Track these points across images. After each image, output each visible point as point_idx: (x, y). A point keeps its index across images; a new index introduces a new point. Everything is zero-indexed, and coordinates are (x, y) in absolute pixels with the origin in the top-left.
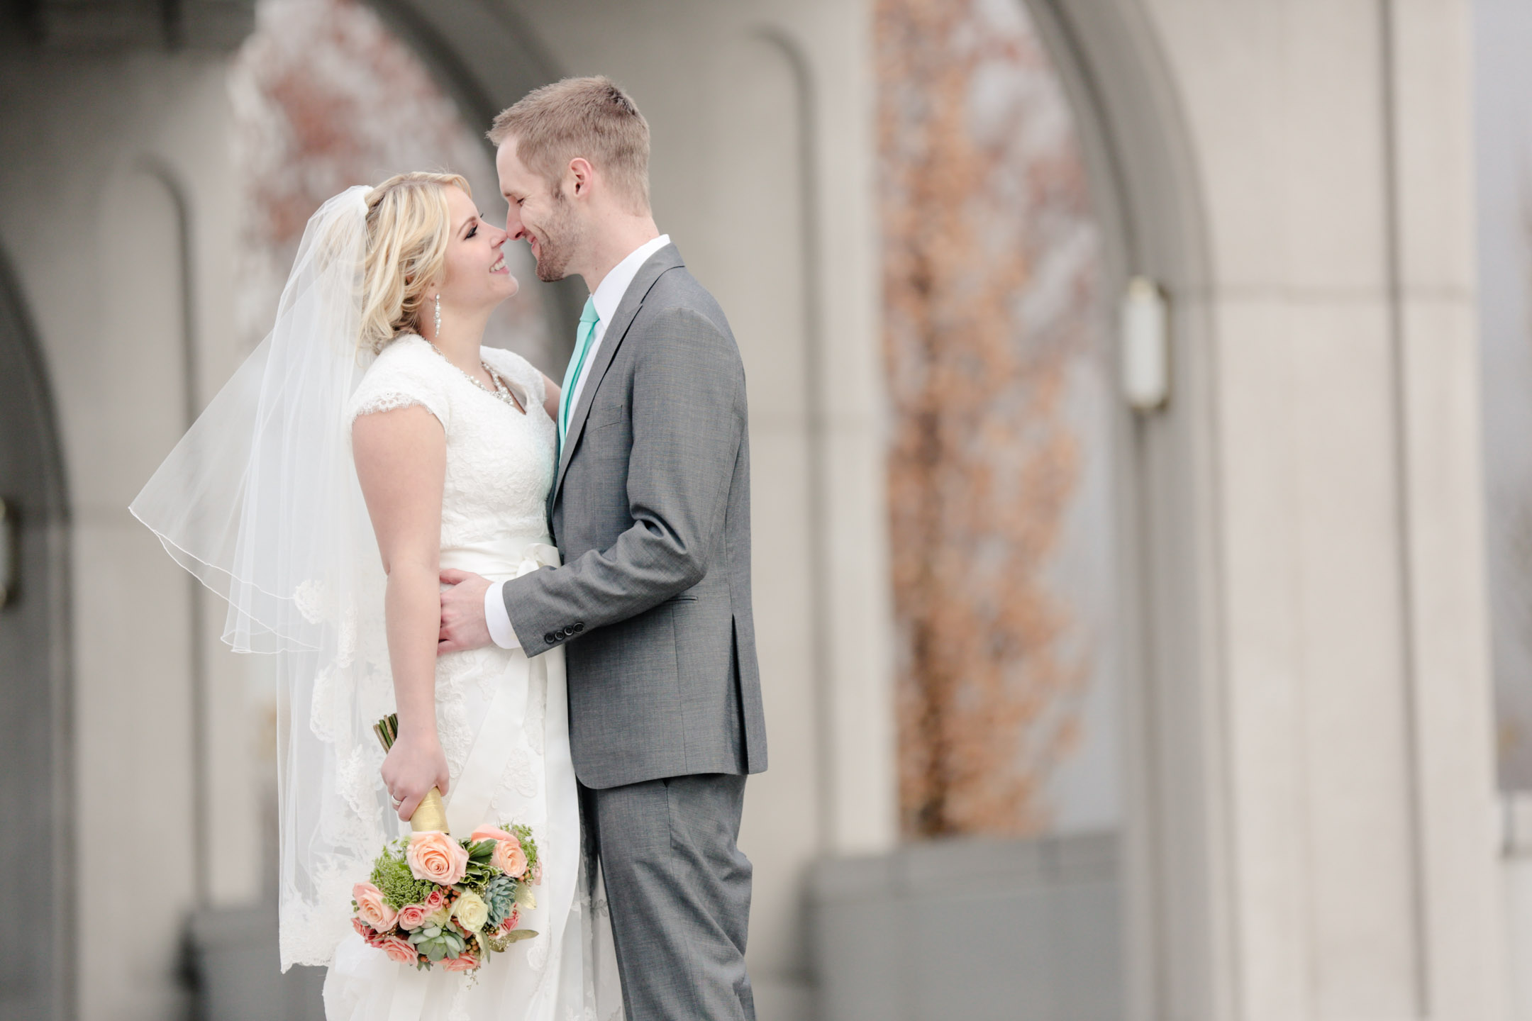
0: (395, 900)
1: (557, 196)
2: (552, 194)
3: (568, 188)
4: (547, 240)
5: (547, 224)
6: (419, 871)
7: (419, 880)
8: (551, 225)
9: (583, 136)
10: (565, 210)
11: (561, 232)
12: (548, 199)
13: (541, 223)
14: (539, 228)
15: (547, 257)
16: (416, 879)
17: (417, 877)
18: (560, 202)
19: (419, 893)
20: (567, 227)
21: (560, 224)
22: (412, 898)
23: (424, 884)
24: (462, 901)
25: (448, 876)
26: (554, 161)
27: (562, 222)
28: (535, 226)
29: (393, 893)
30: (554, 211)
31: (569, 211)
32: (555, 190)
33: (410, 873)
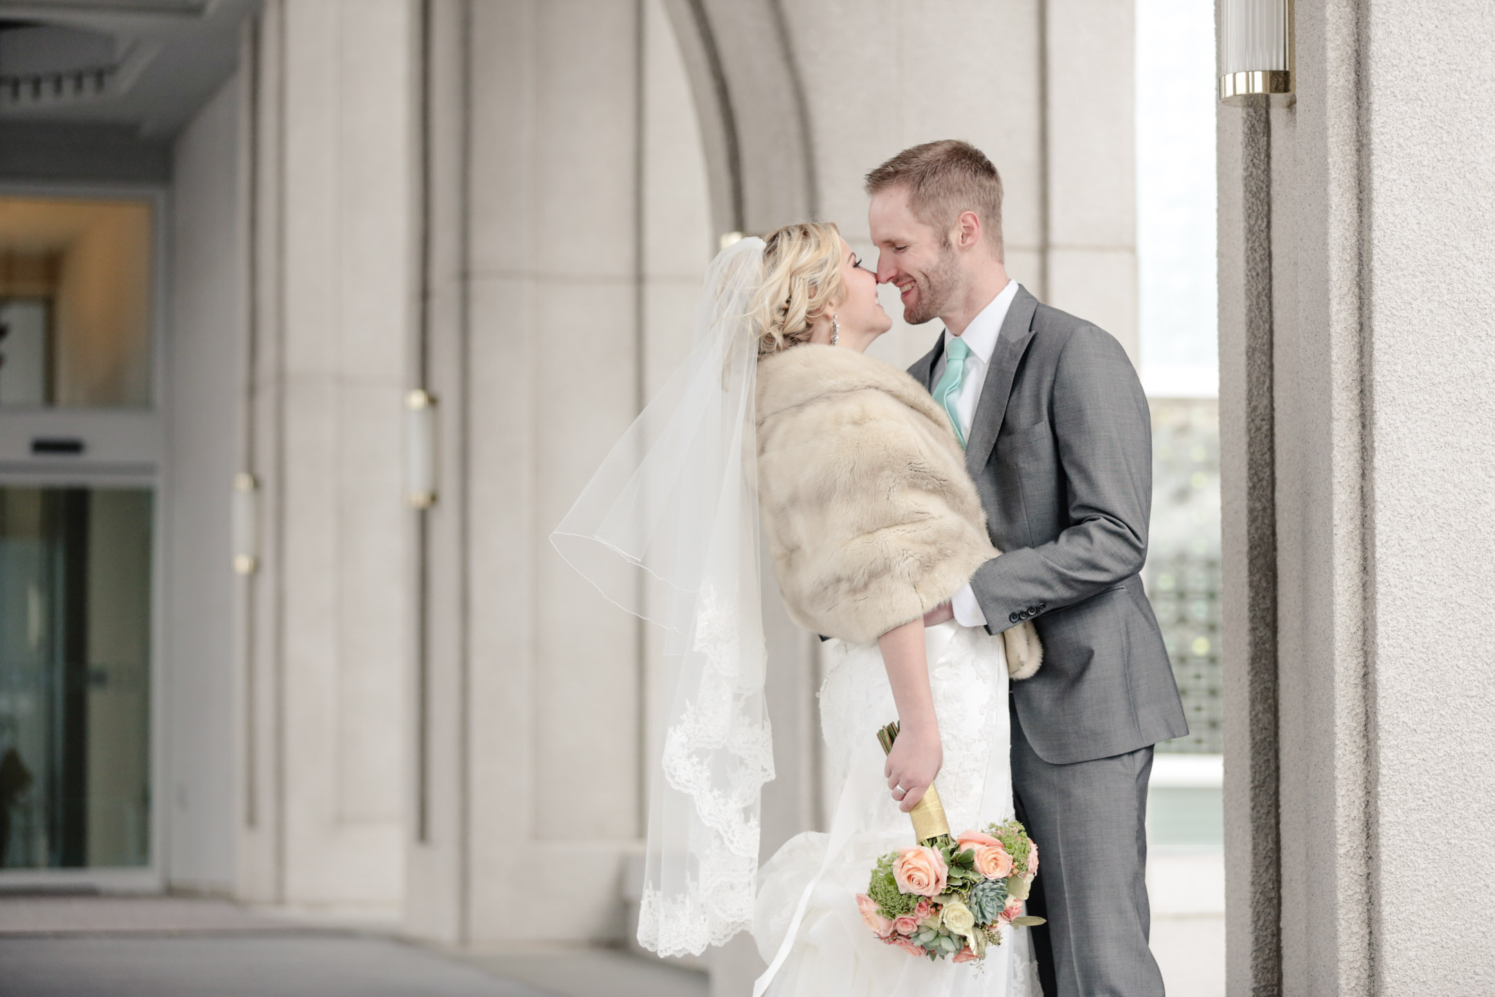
0: (889, 911)
1: (945, 244)
2: (940, 243)
3: (955, 237)
4: (928, 285)
5: (932, 270)
6: (903, 886)
7: (905, 894)
8: (936, 271)
9: (970, 191)
10: (949, 258)
11: (945, 277)
12: (936, 246)
13: (927, 269)
14: (923, 274)
15: (924, 302)
16: (901, 893)
17: (902, 892)
18: (946, 250)
19: (907, 905)
20: (949, 273)
21: (944, 270)
22: (902, 909)
23: (910, 897)
24: (946, 910)
25: (929, 890)
26: (944, 213)
27: (946, 268)
28: (920, 271)
29: (886, 905)
30: (939, 258)
31: (953, 259)
32: (943, 239)
33: (897, 888)
